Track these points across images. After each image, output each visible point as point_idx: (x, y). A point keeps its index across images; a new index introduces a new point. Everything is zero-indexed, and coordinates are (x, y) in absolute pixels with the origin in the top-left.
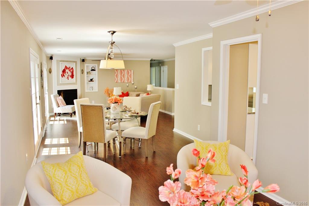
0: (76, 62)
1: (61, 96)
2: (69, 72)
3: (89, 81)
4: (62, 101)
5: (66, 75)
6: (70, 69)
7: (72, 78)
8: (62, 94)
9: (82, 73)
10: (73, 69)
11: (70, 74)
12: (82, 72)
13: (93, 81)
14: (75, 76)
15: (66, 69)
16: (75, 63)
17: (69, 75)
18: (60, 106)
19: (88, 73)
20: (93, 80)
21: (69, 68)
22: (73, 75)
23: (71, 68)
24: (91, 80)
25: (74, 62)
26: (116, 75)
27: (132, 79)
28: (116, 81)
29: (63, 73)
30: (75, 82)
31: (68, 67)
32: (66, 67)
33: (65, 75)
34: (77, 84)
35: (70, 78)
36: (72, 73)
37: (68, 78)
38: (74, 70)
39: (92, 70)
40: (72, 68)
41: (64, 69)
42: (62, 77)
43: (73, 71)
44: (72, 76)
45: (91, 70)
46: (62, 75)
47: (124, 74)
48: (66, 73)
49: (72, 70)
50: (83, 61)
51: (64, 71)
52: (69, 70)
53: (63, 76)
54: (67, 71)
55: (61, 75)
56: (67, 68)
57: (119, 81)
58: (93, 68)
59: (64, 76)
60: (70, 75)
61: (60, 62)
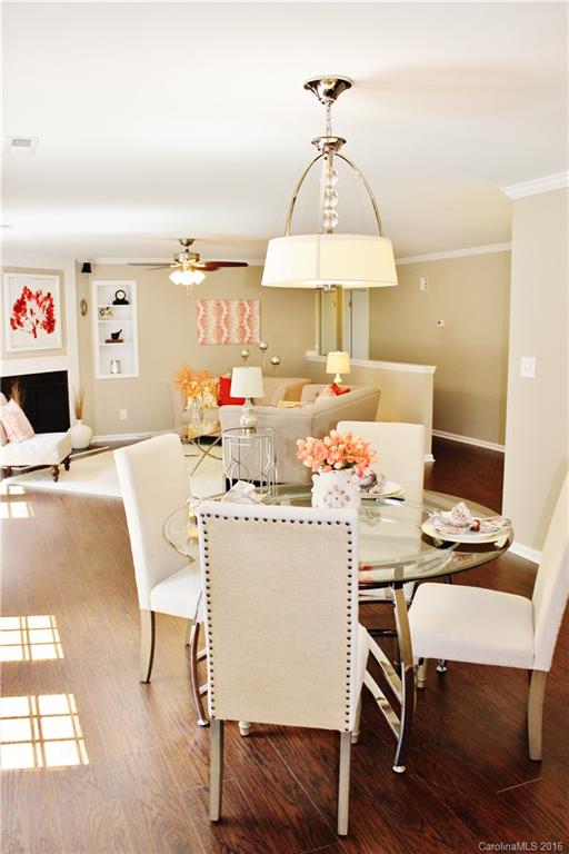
0: (60, 273)
1: (12, 400)
2: (37, 309)
3: (108, 341)
4: (18, 421)
5: (28, 321)
6: (40, 299)
7: (49, 332)
8: (16, 392)
9: (83, 314)
10: (51, 301)
11: (43, 317)
12: (84, 307)
13: (121, 341)
14: (57, 326)
15: (26, 300)
16: (57, 278)
17: (37, 321)
18: (12, 438)
19: (102, 312)
20: (120, 338)
21: (38, 295)
22: (54, 321)
23: (45, 294)
24: (116, 337)
25: (54, 272)
26: (200, 317)
27: (257, 329)
28: (200, 340)
29: (17, 316)
30: (59, 345)
31: (34, 293)
32: (27, 293)
33: (23, 319)
34: (66, 354)
35: (41, 332)
36: (50, 312)
37: (34, 331)
38: (57, 303)
39: (118, 302)
40: (49, 294)
41: (20, 297)
42: (15, 328)
43: (51, 306)
44: (49, 325)
45: (115, 303)
46: (12, 320)
47: (227, 316)
48: (28, 312)
49: (47, 304)
50: (87, 268)
51: (19, 307)
52: (38, 301)
53: (16, 323)
54: (30, 304)
55: (9, 322)
56: (30, 296)
57: (213, 341)
58: (121, 296)
59: (19, 323)
60: (41, 321)
61: (5, 275)
